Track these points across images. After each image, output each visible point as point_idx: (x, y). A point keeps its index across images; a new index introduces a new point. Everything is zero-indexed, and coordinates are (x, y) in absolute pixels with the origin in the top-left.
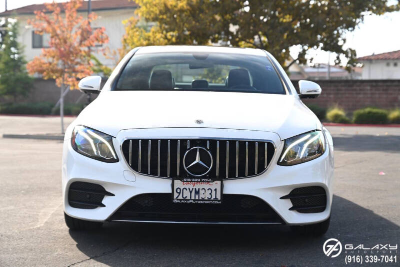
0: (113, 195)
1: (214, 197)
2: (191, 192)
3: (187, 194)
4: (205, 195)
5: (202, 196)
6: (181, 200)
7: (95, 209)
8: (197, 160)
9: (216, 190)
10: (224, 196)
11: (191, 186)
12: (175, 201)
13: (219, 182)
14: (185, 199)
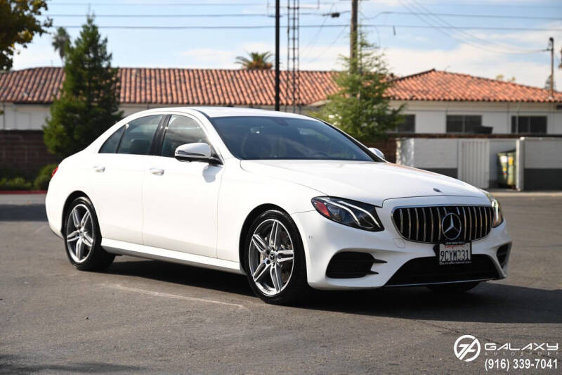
0: (386, 262)
1: (466, 258)
2: (451, 254)
3: (448, 256)
4: (460, 256)
5: (458, 257)
6: (444, 262)
7: (365, 277)
8: (452, 225)
9: (467, 251)
10: (473, 256)
11: (450, 249)
12: (441, 263)
13: (469, 244)
14: (447, 261)
